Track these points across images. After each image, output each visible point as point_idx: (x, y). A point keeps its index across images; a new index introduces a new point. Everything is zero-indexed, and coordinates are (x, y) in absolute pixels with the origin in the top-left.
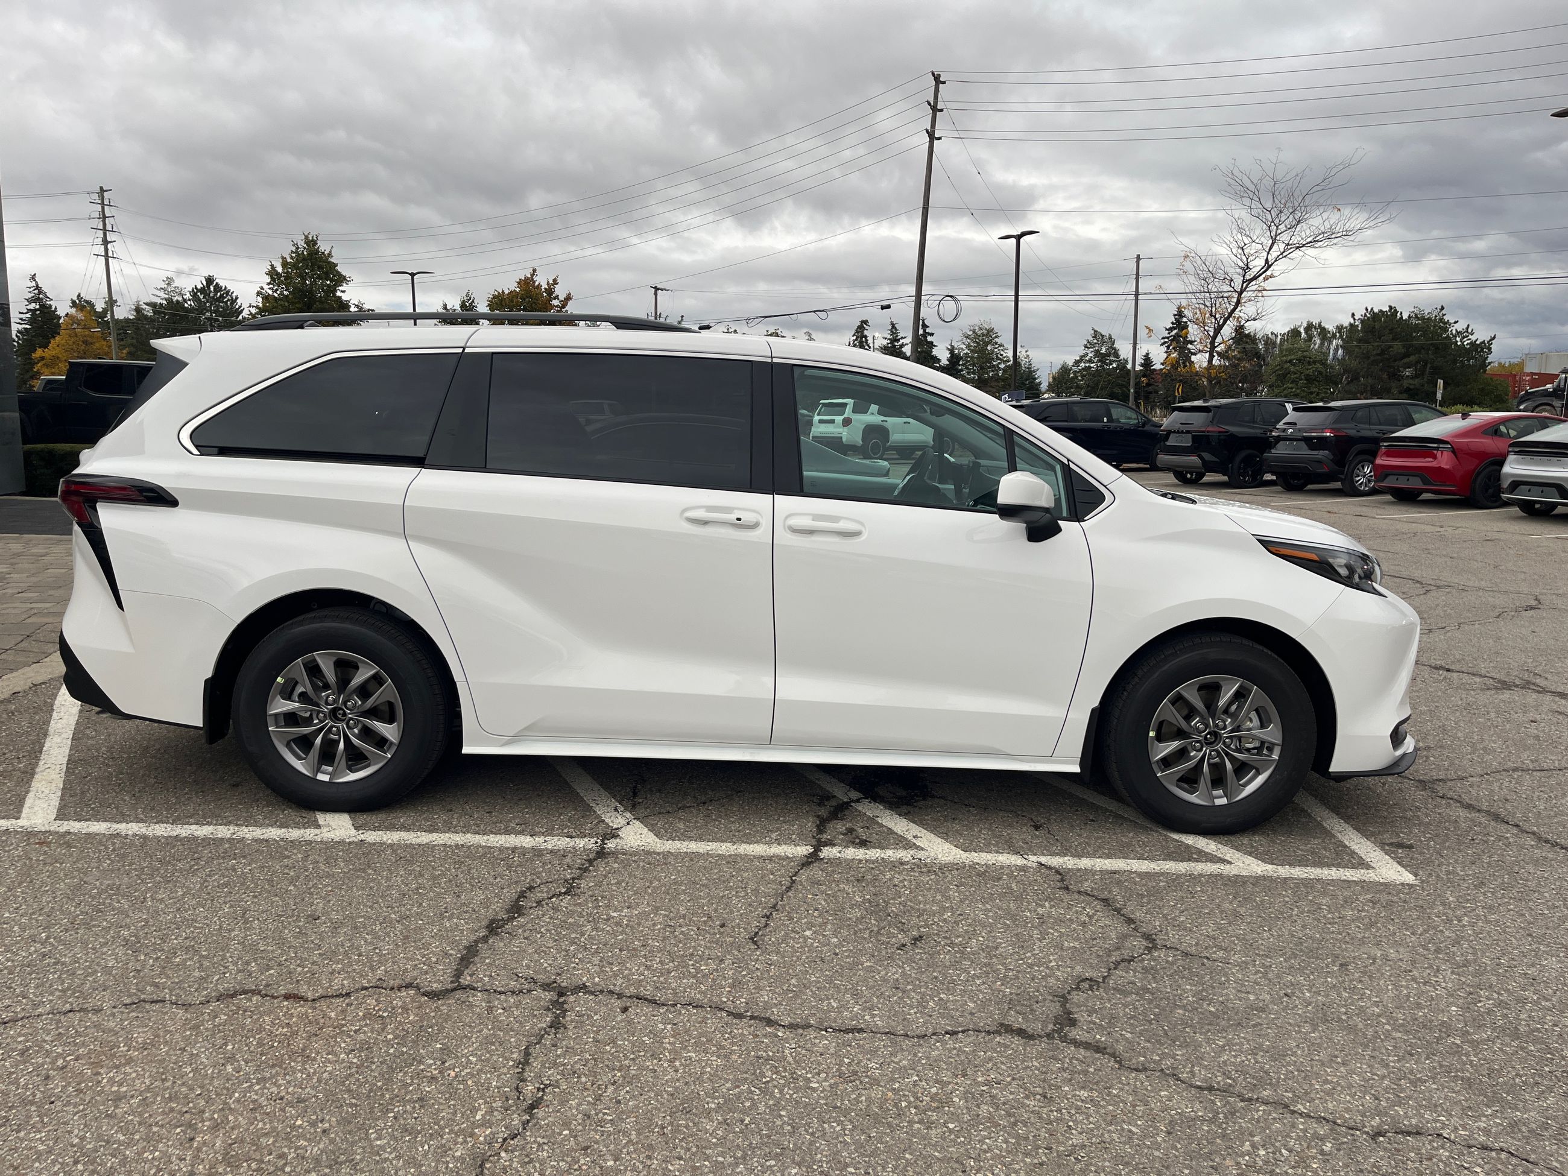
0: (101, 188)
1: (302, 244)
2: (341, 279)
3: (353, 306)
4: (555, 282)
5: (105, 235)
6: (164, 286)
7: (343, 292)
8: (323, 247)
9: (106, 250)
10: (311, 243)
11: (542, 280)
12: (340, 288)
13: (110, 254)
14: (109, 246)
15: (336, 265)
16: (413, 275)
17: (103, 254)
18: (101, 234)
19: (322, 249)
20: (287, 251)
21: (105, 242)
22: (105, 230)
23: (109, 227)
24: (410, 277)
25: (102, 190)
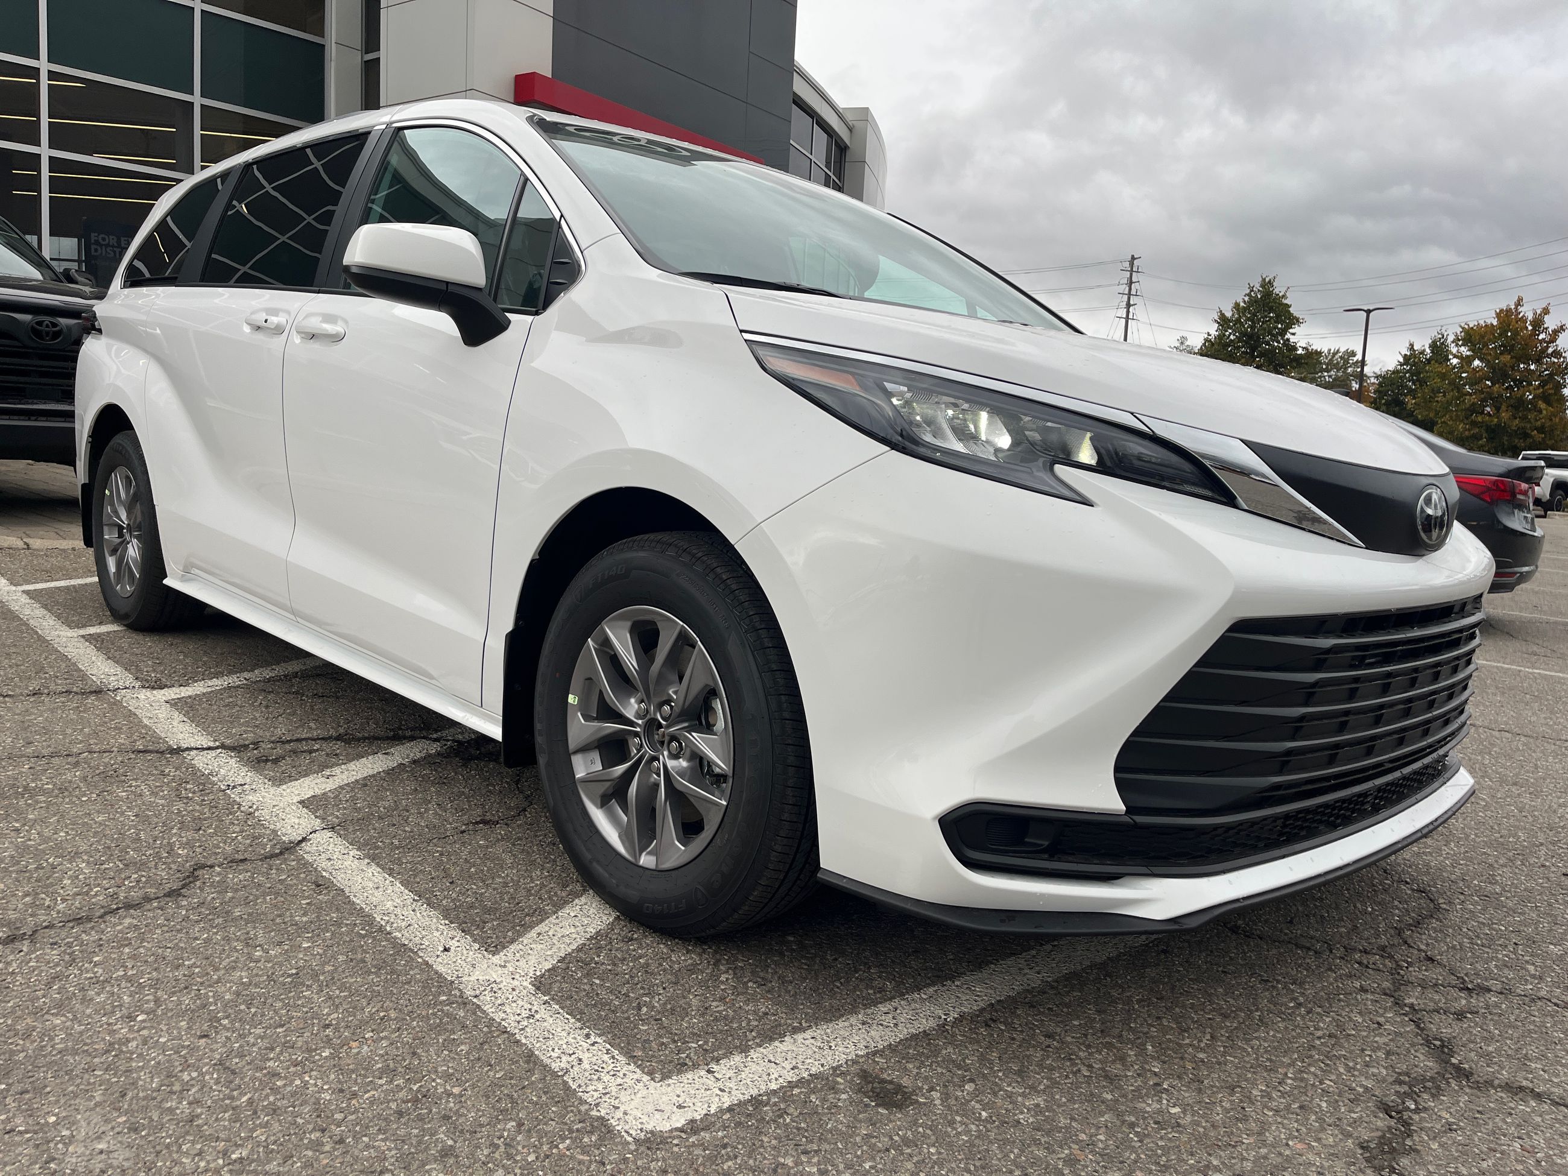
0: (1133, 256)
1: (1257, 287)
2: (1293, 321)
3: (1300, 349)
4: (1546, 311)
5: (1129, 299)
6: (1177, 344)
7: (1294, 334)
8: (1279, 289)
9: (1128, 312)
10: (1267, 285)
11: (1528, 312)
12: (1291, 331)
13: (1131, 316)
14: (1131, 309)
15: (1289, 306)
16: (1368, 312)
17: (1124, 316)
18: (1126, 298)
19: (1276, 291)
20: (1240, 297)
21: (1129, 305)
22: (1129, 294)
23: (1133, 292)
24: (1365, 314)
25: (1133, 258)
